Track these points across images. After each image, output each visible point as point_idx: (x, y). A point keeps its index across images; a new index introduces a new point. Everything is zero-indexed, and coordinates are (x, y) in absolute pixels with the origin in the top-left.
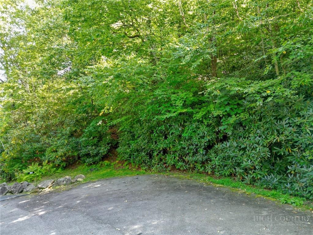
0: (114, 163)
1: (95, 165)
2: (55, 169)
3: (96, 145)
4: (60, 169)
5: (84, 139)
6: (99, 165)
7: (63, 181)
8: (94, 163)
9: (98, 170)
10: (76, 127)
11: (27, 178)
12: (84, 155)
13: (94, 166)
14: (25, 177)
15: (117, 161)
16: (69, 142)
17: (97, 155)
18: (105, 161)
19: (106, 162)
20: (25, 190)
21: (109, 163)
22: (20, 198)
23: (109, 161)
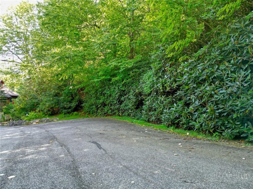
0: (81, 113)
2: (44, 115)
4: (48, 115)
5: (63, 97)
7: (45, 120)
8: (68, 113)
10: (58, 90)
11: (27, 119)
13: (68, 115)
14: (26, 118)
15: (83, 113)
18: (75, 112)
23: (77, 112)
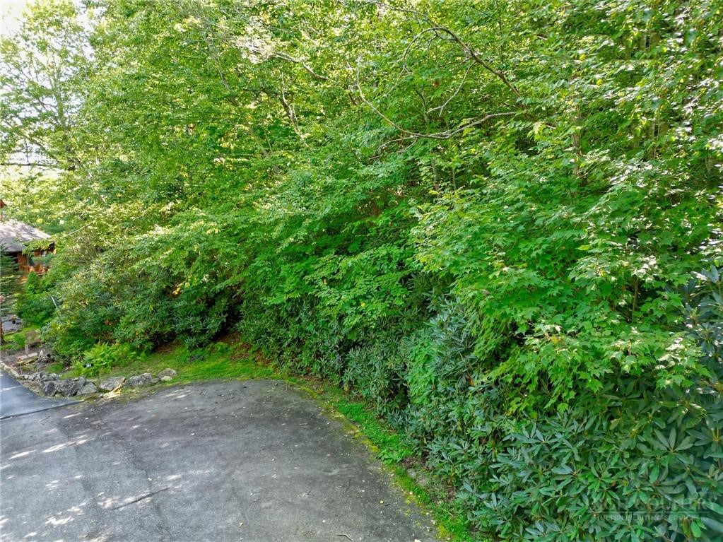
0: (235, 346)
1: (201, 349)
2: (134, 353)
3: (203, 315)
4: (143, 354)
5: (182, 303)
6: (207, 350)
7: (139, 381)
8: (201, 345)
9: (203, 360)
12: (183, 332)
13: (199, 351)
15: (240, 344)
16: (155, 309)
17: (204, 332)
18: (219, 343)
19: (220, 345)
20: (79, 393)
21: (225, 345)
22: (69, 408)
